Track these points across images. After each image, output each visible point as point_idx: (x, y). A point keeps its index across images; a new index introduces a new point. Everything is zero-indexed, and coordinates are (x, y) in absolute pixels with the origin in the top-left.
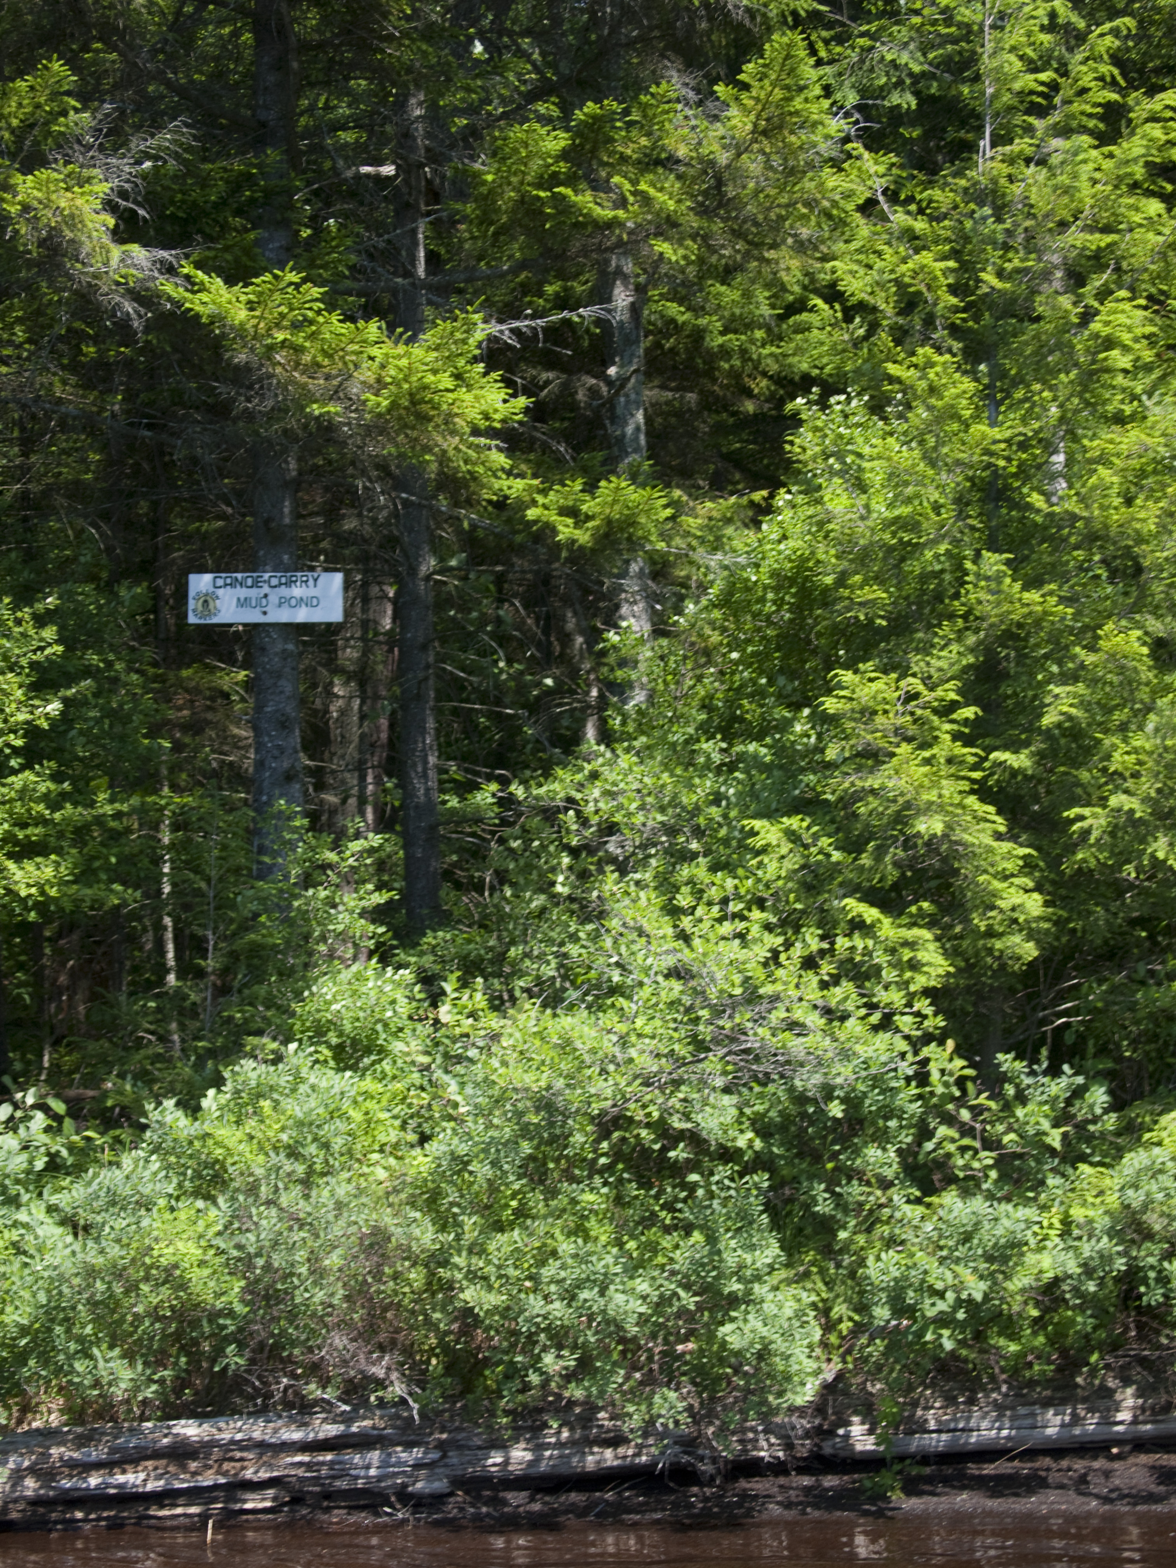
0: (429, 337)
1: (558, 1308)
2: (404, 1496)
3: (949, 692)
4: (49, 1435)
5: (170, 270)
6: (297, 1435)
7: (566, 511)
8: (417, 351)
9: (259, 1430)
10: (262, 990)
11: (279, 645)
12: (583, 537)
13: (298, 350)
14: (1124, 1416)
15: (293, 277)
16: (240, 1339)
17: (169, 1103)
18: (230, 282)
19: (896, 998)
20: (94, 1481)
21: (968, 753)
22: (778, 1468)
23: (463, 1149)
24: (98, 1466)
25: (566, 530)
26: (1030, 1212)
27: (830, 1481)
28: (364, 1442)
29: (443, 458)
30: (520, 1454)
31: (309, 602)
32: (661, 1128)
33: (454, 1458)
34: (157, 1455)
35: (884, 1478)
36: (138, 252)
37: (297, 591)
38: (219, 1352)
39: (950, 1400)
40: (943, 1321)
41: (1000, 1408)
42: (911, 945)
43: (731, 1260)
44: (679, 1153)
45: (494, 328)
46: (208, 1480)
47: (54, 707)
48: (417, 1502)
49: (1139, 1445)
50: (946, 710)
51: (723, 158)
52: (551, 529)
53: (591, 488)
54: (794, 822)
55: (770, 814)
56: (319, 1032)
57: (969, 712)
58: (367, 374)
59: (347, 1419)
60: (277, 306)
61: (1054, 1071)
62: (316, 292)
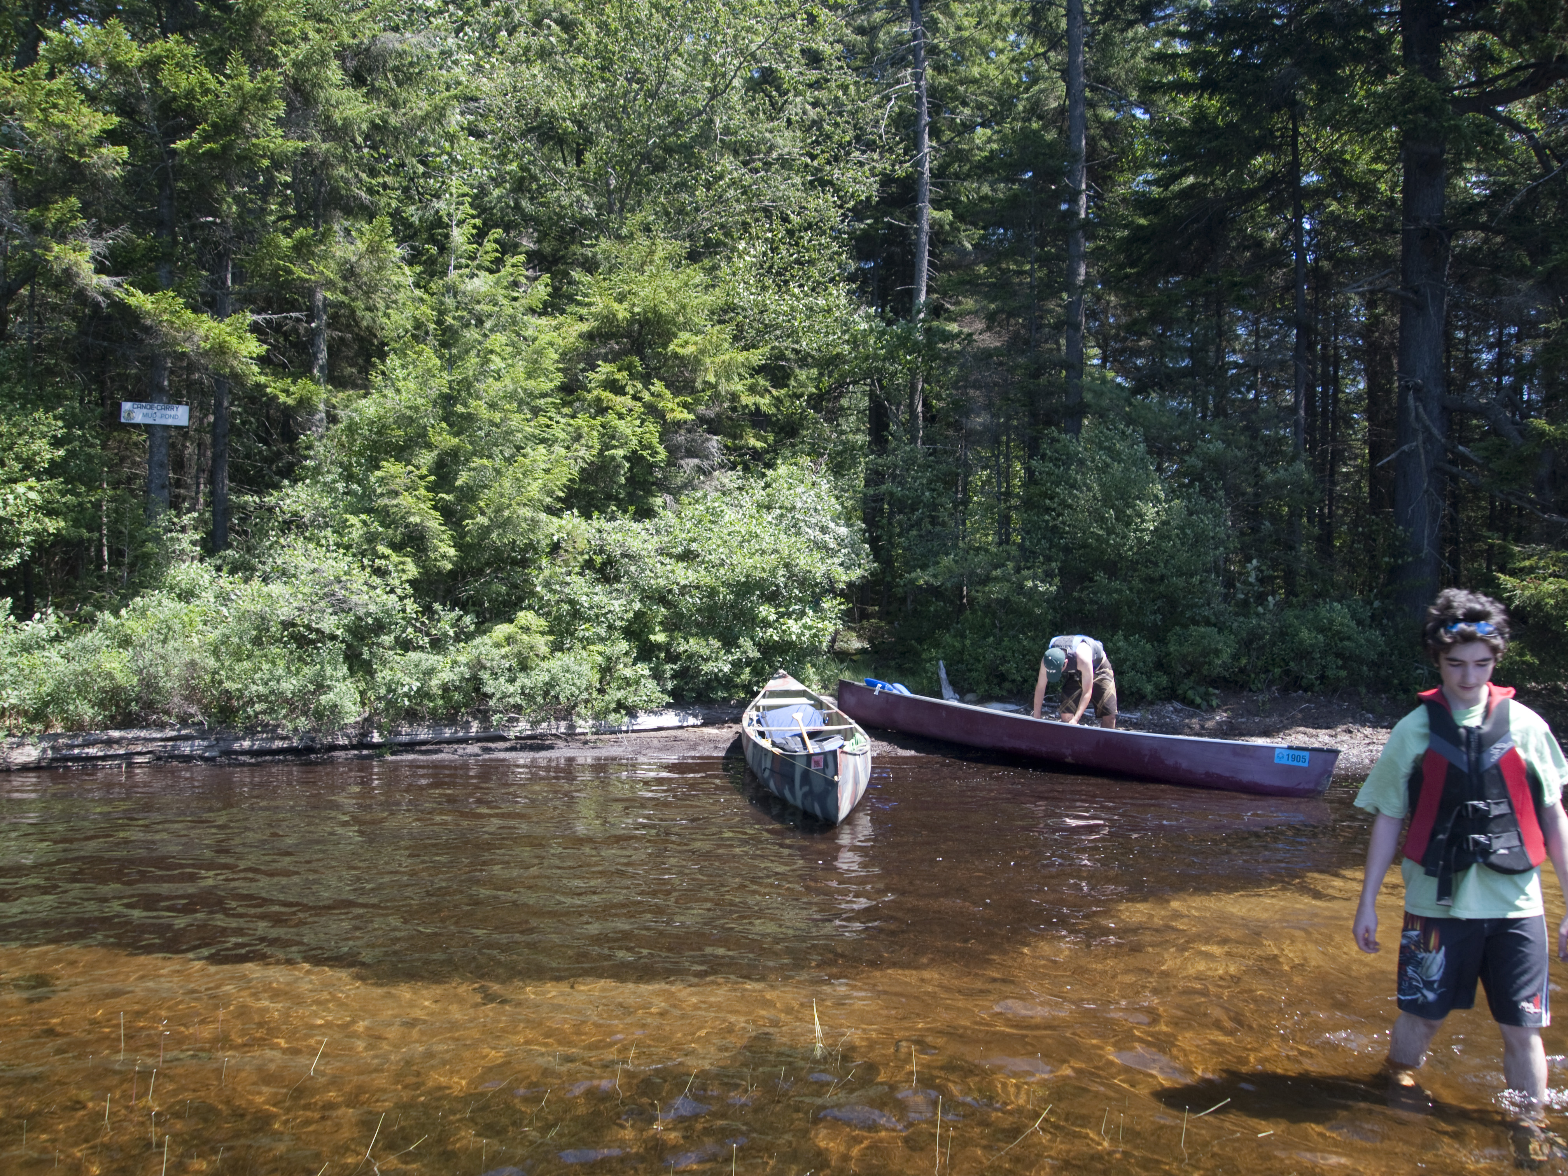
0: (227, 320)
1: (261, 688)
2: (202, 758)
3: (424, 471)
4: (57, 736)
5: (119, 285)
6: (159, 736)
7: (283, 391)
8: (222, 326)
9: (143, 734)
10: (148, 571)
11: (159, 434)
12: (290, 401)
13: (173, 323)
14: (474, 730)
15: (172, 294)
16: (137, 700)
17: (107, 612)
18: (145, 293)
19: (397, 582)
20: (76, 751)
21: (431, 495)
22: (344, 748)
23: (227, 632)
24: (78, 746)
25: (282, 398)
26: (440, 658)
27: (365, 752)
28: (186, 738)
29: (232, 368)
30: (246, 744)
31: (174, 417)
32: (308, 627)
33: (222, 743)
34: (102, 742)
35: (384, 750)
36: (104, 278)
37: (169, 412)
38: (128, 704)
39: (411, 725)
40: (406, 695)
41: (429, 727)
42: (403, 563)
43: (328, 674)
44: (313, 636)
45: (255, 317)
46: (122, 752)
47: (62, 453)
48: (206, 759)
49: (478, 740)
50: (422, 478)
51: (354, 259)
52: (276, 397)
53: (294, 382)
54: (364, 517)
55: (355, 513)
56: (172, 588)
57: (432, 478)
58: (202, 332)
59: (179, 730)
60: (164, 305)
61: (452, 610)
62: (181, 301)
